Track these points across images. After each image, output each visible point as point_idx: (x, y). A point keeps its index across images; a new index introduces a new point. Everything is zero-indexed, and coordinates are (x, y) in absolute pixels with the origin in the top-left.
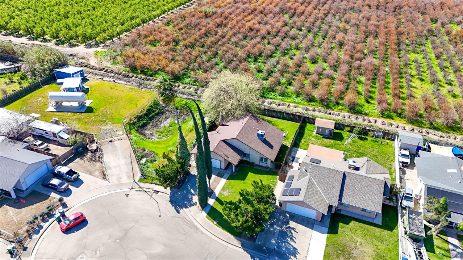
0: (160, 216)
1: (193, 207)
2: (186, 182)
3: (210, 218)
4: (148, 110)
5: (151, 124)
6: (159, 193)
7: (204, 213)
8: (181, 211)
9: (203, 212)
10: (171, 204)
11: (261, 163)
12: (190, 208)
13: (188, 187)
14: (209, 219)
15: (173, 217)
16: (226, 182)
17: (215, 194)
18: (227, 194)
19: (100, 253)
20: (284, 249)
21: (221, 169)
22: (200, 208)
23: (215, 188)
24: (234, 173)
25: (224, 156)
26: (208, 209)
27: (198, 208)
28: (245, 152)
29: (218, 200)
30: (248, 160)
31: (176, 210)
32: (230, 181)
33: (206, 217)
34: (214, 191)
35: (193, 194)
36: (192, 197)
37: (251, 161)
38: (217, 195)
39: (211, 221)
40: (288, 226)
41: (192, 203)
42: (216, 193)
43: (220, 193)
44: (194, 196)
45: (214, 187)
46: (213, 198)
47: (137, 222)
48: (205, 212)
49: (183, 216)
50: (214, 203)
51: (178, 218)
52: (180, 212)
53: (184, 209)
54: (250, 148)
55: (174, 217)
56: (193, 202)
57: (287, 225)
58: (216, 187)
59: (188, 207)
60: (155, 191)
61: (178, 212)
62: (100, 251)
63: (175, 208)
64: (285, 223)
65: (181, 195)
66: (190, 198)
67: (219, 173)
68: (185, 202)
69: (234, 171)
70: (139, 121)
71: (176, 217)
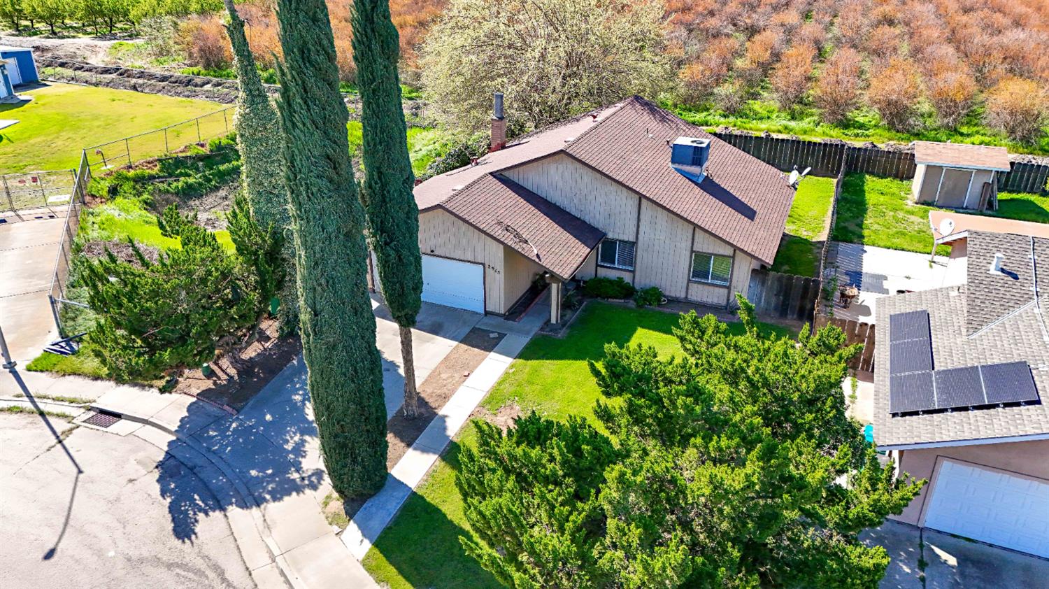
0: (50, 555)
1: (292, 500)
3: (392, 570)
4: (219, 147)
5: (222, 193)
6: (122, 421)
7: (358, 534)
8: (207, 523)
9: (353, 529)
10: (160, 480)
11: (694, 287)
12: (272, 507)
13: (295, 392)
14: (379, 581)
15: (134, 562)
16: (512, 366)
17: (445, 429)
21: (487, 313)
22: (337, 505)
23: (445, 398)
24: (554, 329)
25: (498, 232)
26: (385, 509)
27: (326, 504)
28: (610, 236)
29: (454, 455)
30: (627, 278)
31: (176, 521)
33: (366, 564)
34: (441, 412)
35: (310, 431)
37: (642, 280)
38: (454, 428)
41: (295, 476)
42: (449, 423)
43: (473, 423)
46: (425, 450)
48: (365, 533)
49: (206, 558)
50: (431, 474)
51: (170, 566)
52: (198, 529)
53: (233, 511)
54: (641, 197)
55: (142, 560)
56: (299, 470)
58: (453, 391)
59: (258, 502)
60: (102, 412)
61: (183, 530)
63: (175, 507)
65: (244, 431)
66: (289, 447)
67: (474, 330)
68: (253, 473)
69: (553, 321)
70: (170, 175)
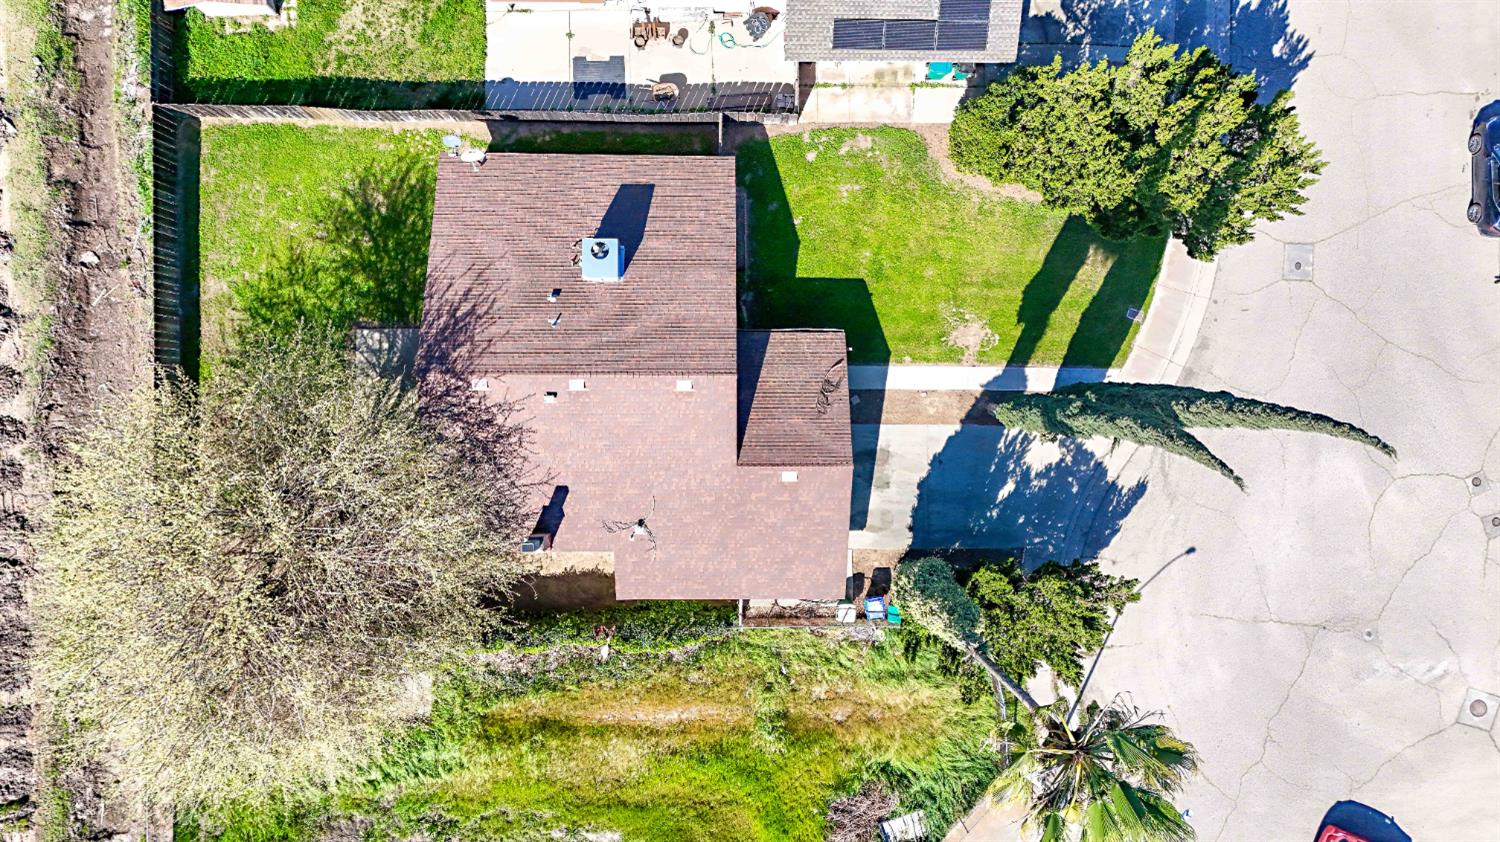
0: (1191, 550)
2: (970, 544)
3: (1123, 347)
8: (1127, 483)
10: (1106, 544)
13: (989, 520)
14: (1131, 349)
15: (1172, 497)
16: (901, 361)
17: (996, 379)
18: (975, 327)
19: (1439, 662)
20: (1164, 12)
23: (959, 396)
29: (1021, 355)
31: (1134, 503)
32: (891, 345)
33: (1121, 366)
34: (979, 389)
35: (1025, 478)
36: (1039, 475)
38: (996, 370)
39: (1133, 337)
40: (1060, 15)
41: (1069, 459)
42: (987, 378)
43: (982, 358)
44: (1028, 468)
45: (954, 400)
46: (1021, 379)
47: (1255, 620)
50: (1043, 362)
51: (1166, 476)
52: (1133, 483)
53: (1112, 475)
55: (1168, 495)
56: (1062, 460)
57: (1058, 23)
58: (951, 394)
59: (1099, 465)
61: (1140, 489)
62: (1431, 669)
63: (1125, 513)
64: (1052, 28)
65: (1040, 529)
66: (1044, 483)
68: (1076, 489)
71: (1166, 484)
